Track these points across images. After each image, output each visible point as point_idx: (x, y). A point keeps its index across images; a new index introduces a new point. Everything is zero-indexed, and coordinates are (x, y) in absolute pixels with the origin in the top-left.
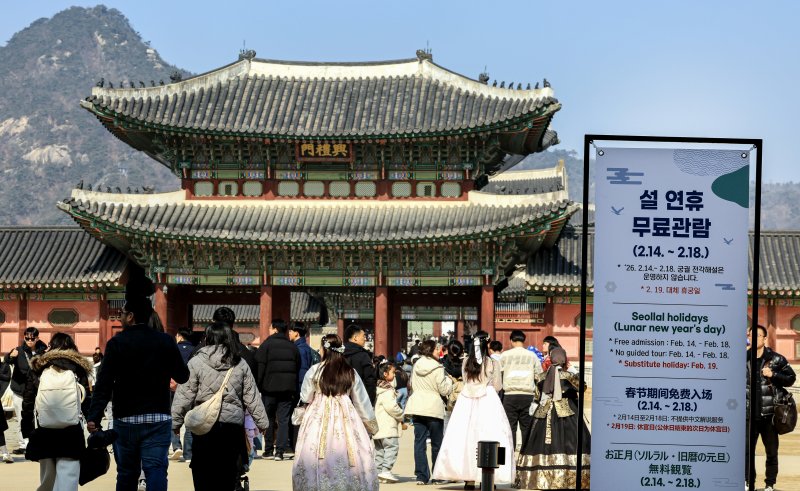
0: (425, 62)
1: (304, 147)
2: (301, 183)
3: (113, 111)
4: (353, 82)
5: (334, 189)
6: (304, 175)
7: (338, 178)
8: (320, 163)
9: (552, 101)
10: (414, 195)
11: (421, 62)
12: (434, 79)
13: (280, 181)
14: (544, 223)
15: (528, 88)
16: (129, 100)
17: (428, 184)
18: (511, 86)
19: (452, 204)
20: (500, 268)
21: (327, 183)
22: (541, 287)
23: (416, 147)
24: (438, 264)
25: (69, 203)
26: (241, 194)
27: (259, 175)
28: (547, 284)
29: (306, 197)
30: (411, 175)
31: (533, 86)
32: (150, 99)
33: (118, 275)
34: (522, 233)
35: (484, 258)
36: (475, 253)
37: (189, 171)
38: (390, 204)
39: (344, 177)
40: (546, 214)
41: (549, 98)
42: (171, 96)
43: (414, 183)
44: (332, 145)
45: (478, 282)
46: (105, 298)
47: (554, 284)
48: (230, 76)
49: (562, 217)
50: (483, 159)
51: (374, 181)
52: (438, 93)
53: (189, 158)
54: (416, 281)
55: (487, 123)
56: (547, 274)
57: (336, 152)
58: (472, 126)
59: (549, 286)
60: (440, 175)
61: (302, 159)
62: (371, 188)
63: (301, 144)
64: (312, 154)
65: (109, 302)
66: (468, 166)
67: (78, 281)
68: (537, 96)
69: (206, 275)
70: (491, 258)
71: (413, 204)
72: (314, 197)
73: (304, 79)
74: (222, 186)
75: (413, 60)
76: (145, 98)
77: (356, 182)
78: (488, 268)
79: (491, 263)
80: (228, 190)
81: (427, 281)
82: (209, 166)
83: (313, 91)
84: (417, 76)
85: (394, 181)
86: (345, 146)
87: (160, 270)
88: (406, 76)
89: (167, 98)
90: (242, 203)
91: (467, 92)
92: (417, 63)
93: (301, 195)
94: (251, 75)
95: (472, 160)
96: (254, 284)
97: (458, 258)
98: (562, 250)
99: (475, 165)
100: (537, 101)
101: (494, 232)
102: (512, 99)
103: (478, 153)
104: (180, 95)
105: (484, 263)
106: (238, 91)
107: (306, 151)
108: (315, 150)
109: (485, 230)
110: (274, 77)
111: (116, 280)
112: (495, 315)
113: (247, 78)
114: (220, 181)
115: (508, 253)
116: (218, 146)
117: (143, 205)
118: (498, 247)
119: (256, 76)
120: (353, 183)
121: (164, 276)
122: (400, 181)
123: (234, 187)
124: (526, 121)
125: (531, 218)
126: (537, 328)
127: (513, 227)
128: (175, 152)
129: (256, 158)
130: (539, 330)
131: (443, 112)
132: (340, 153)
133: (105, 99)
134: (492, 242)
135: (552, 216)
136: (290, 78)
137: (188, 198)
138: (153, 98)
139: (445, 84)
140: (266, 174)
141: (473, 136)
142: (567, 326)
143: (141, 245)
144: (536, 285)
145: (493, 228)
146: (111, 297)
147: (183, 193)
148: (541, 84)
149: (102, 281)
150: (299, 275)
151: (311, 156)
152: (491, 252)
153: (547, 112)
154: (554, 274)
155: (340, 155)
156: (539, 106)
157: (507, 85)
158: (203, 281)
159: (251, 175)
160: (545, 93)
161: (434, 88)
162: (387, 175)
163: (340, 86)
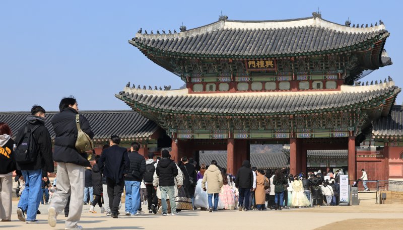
0: (317, 19)
1: (250, 63)
2: (250, 83)
3: (146, 45)
4: (279, 30)
5: (267, 86)
6: (251, 79)
7: (269, 80)
8: (259, 72)
9: (384, 32)
10: (311, 88)
11: (315, 19)
12: (322, 27)
13: (238, 82)
14: (381, 100)
15: (372, 26)
16: (156, 40)
17: (319, 82)
18: (362, 26)
19: (332, 93)
20: (358, 127)
21: (264, 83)
22: (381, 137)
23: (311, 62)
24: (324, 125)
25: (121, 94)
26: (218, 90)
27: (227, 79)
28: (384, 135)
29: (253, 91)
30: (309, 77)
31: (374, 25)
32: (168, 40)
33: (151, 134)
34: (369, 106)
35: (349, 121)
36: (344, 119)
37: (190, 78)
38: (298, 93)
39: (273, 80)
40: (382, 94)
41: (383, 30)
42: (180, 39)
43: (311, 82)
44: (265, 61)
45: (346, 135)
46: (146, 146)
47: (388, 135)
48: (213, 29)
49: (392, 96)
50: (348, 67)
51: (289, 81)
52: (323, 33)
53: (190, 71)
54: (312, 135)
55: (349, 45)
56: (384, 130)
57: (267, 65)
58: (340, 47)
59: (386, 136)
60: (325, 77)
61: (249, 70)
62: (288, 85)
63: (248, 61)
64: (255, 67)
65: (148, 148)
66: (340, 72)
67: (130, 137)
68: (376, 30)
69: (198, 133)
70: (353, 121)
71: (310, 93)
72: (257, 91)
73: (253, 29)
74: (208, 86)
75: (311, 18)
76: (165, 39)
77: (279, 82)
78: (352, 127)
79: (353, 125)
80: (211, 88)
81: (318, 135)
82: (200, 76)
83: (257, 34)
84: (313, 26)
85: (300, 81)
86: (272, 61)
87: (173, 131)
88: (307, 26)
89: (178, 39)
90: (218, 95)
91: (339, 32)
92: (313, 19)
93: (250, 90)
94: (225, 28)
95: (342, 68)
96: (224, 138)
97: (335, 121)
98: (393, 117)
99: (344, 71)
100: (376, 32)
101: (354, 105)
102: (363, 33)
103: (345, 64)
104: (185, 38)
105: (349, 124)
106: (217, 36)
107: (251, 65)
108: (256, 64)
109: (348, 104)
110: (237, 29)
111: (149, 136)
112: (356, 153)
113: (223, 30)
114: (207, 83)
115: (362, 118)
116: (205, 64)
117: (164, 96)
118: (356, 115)
119: (227, 29)
120: (278, 82)
121: (176, 134)
122: (303, 81)
123: (214, 86)
124: (370, 44)
125: (374, 97)
126: (380, 160)
127: (364, 102)
128: (182, 68)
129: (225, 71)
130: (381, 161)
131: (325, 42)
132: (270, 66)
133: (142, 39)
134: (353, 112)
135: (386, 95)
136: (245, 29)
137: (190, 92)
138: (170, 39)
139: (327, 29)
140: (231, 79)
141: (341, 53)
142: (396, 159)
143: (163, 117)
144: (378, 135)
145: (353, 103)
146: (149, 146)
147: (187, 90)
148: (378, 23)
149: (142, 137)
150: (248, 132)
151: (254, 68)
152: (353, 118)
153: (382, 38)
154: (388, 129)
155: (270, 67)
156: (377, 35)
157: (360, 26)
158: (197, 137)
159: (223, 79)
160: (381, 27)
161: (321, 30)
162: (296, 77)
163: (272, 32)
